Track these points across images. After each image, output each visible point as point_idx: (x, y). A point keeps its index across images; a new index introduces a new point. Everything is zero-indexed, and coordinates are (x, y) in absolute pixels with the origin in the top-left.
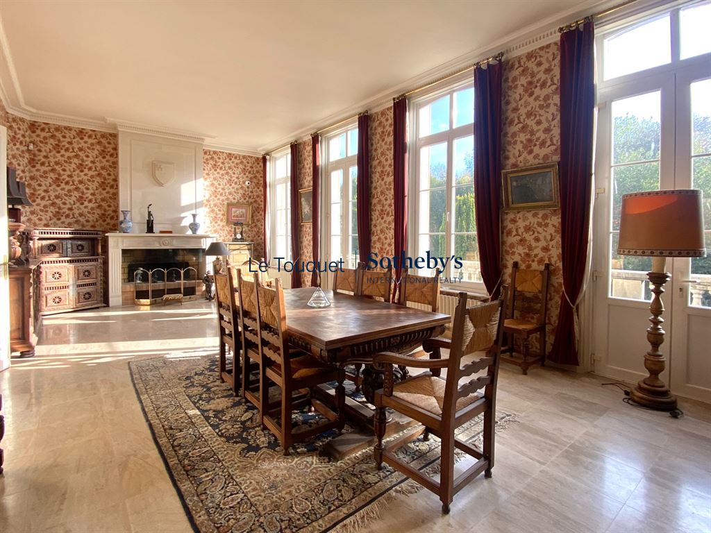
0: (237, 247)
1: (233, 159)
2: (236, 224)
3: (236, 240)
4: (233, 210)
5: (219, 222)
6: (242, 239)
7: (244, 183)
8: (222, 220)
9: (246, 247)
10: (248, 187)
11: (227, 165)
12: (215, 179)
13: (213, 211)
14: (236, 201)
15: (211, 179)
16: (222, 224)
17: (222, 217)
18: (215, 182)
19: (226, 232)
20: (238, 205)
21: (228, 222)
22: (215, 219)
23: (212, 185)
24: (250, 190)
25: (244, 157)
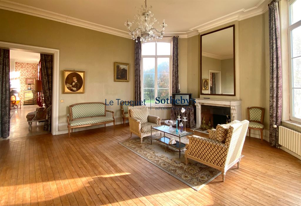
0: (28, 91)
1: (29, 65)
2: (29, 84)
3: (28, 89)
4: (28, 80)
5: (23, 84)
6: (30, 89)
7: (33, 72)
8: (24, 83)
9: (31, 91)
10: (34, 73)
11: (26, 67)
12: (22, 71)
13: (21, 80)
14: (30, 77)
15: (21, 71)
16: (24, 84)
17: (24, 82)
18: (22, 72)
19: (25, 87)
20: (30, 79)
21: (26, 84)
22: (22, 83)
23: (21, 73)
24: (35, 74)
25: (33, 64)
